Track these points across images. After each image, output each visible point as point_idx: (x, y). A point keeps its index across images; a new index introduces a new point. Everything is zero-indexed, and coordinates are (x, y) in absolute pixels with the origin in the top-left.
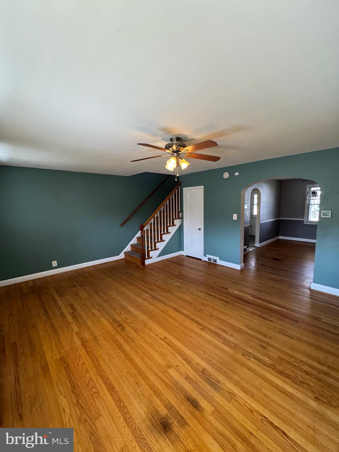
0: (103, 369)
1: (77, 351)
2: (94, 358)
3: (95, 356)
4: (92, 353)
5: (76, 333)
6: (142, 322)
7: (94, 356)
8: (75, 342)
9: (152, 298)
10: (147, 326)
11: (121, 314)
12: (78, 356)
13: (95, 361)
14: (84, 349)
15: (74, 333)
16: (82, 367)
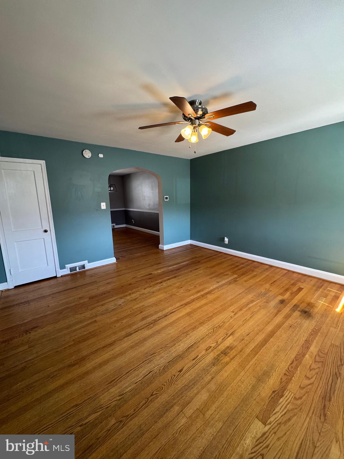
0: (297, 354)
1: (297, 397)
2: (292, 367)
3: (288, 368)
4: (287, 373)
5: (265, 424)
6: (212, 330)
7: (290, 369)
8: (284, 413)
9: (154, 325)
10: (219, 325)
11: (197, 357)
12: (303, 391)
13: (294, 365)
14: (289, 387)
15: (267, 428)
16: (312, 378)
